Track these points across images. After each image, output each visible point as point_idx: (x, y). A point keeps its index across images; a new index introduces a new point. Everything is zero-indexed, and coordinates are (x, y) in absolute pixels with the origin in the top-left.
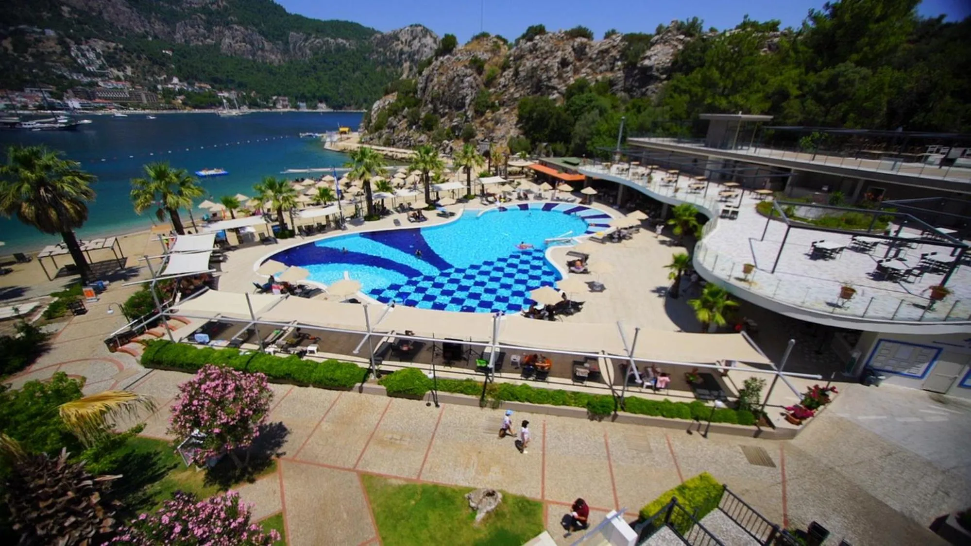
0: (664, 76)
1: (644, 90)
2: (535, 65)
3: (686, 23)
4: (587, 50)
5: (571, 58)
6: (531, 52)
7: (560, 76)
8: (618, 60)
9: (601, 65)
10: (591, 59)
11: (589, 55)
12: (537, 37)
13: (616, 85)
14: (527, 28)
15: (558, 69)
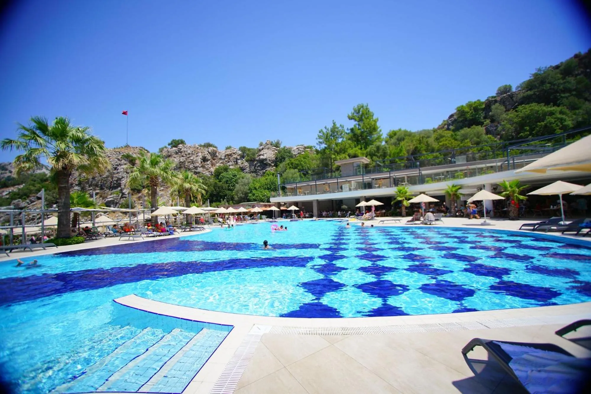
0: (273, 164)
1: (264, 171)
2: (182, 160)
3: (274, 142)
4: (217, 154)
5: (209, 157)
6: (177, 153)
7: (203, 167)
8: (239, 159)
9: (229, 162)
10: (221, 159)
11: (219, 157)
12: (181, 145)
13: (245, 169)
14: (171, 140)
15: (201, 162)
